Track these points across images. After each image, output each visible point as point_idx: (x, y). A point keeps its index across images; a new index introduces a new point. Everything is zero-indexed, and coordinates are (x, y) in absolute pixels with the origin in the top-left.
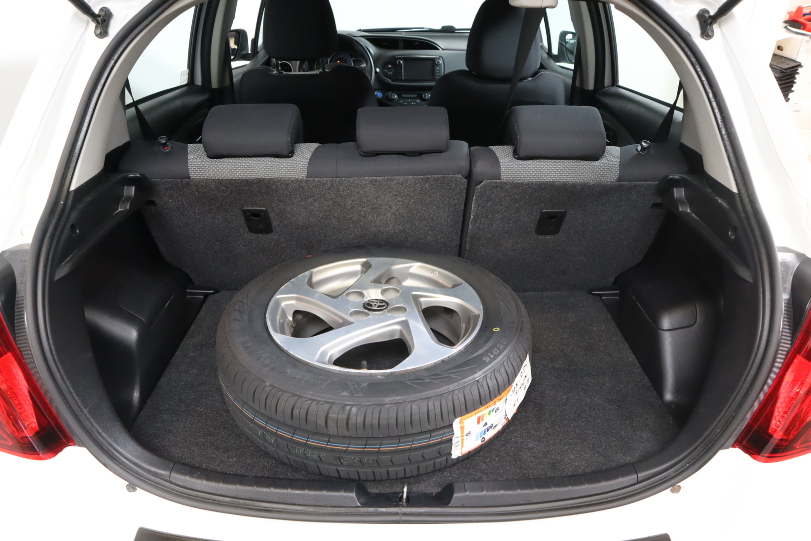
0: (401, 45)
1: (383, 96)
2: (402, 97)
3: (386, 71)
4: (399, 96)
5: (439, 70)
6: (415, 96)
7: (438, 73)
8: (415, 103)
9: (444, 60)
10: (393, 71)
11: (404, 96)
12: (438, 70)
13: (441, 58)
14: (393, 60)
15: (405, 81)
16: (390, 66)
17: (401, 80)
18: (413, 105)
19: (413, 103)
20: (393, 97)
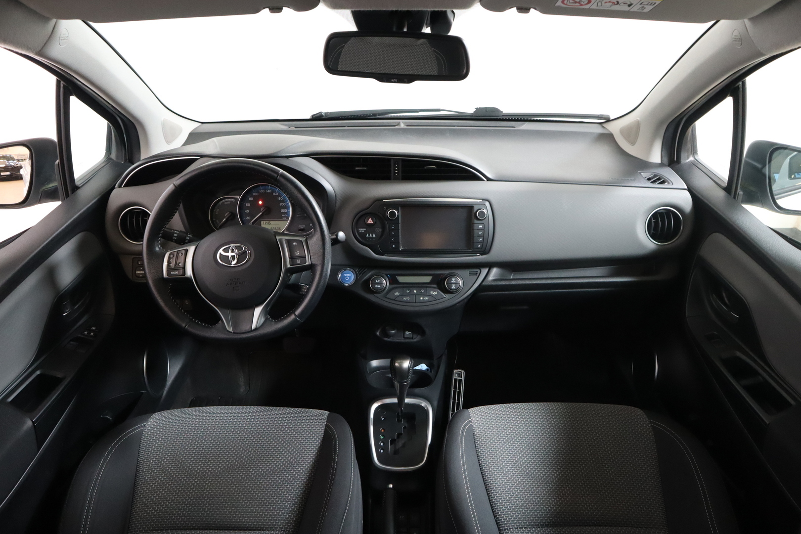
0: (396, 170)
1: (356, 280)
2: (397, 282)
3: (362, 230)
4: (393, 281)
5: (483, 229)
6: (427, 279)
7: (480, 236)
8: (426, 298)
9: (495, 207)
10: (379, 230)
11: (401, 279)
12: (480, 230)
13: (487, 204)
14: (378, 207)
15: (406, 253)
16: (370, 221)
17: (396, 252)
18: (424, 302)
19: (422, 298)
20: (379, 286)
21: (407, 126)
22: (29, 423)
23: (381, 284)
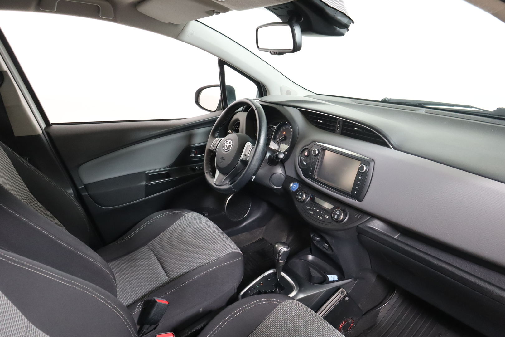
0: (338, 127)
1: (297, 191)
2: (313, 200)
3: (302, 158)
5: (361, 181)
6: (330, 207)
7: (357, 185)
8: (321, 218)
9: (376, 167)
10: (309, 161)
12: (359, 180)
13: (372, 163)
14: (312, 146)
15: (316, 180)
16: (306, 153)
17: (311, 178)
18: (319, 219)
19: (318, 217)
20: (300, 197)
21: (426, 113)
22: (144, 183)
23: (302, 196)
